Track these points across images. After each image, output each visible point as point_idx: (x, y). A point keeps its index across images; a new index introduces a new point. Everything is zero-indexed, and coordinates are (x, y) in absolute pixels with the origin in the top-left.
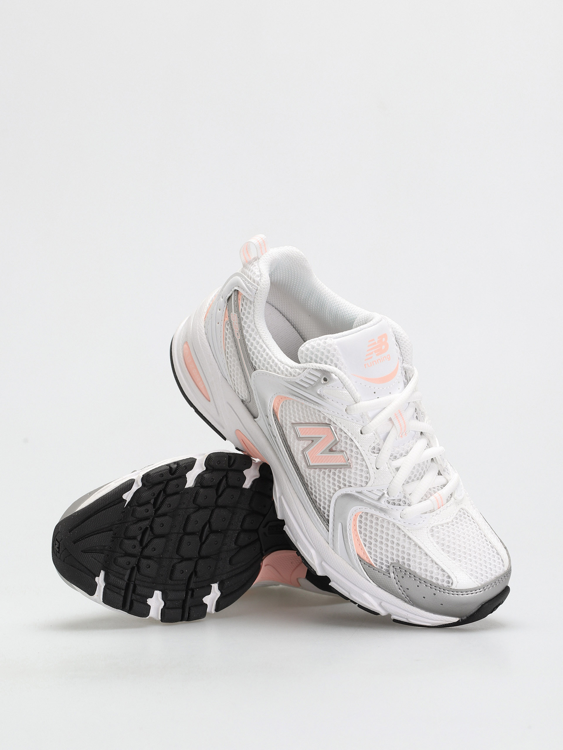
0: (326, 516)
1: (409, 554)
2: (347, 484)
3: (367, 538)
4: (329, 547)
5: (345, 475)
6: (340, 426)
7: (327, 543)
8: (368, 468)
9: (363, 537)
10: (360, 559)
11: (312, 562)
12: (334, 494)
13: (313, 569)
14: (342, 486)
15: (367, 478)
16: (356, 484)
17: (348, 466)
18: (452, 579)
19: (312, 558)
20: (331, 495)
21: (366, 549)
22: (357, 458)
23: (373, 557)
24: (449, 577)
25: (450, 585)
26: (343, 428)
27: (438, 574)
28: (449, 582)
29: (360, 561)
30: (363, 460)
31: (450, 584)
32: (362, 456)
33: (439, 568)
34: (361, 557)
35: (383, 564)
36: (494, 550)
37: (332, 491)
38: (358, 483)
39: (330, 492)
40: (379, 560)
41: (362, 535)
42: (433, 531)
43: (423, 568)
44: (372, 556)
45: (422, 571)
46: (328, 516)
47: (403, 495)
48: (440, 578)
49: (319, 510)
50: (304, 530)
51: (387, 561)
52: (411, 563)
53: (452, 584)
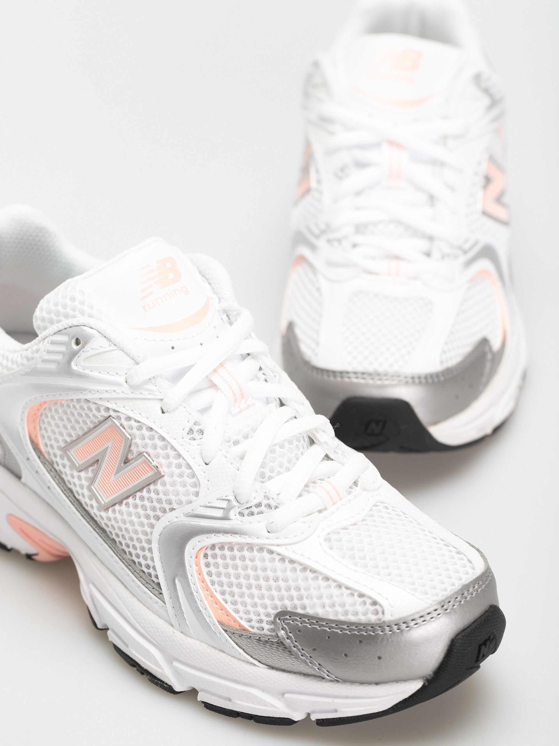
0: (153, 578)
1: (298, 589)
2: (167, 507)
3: (226, 588)
4: (175, 631)
5: (157, 492)
6: (125, 412)
7: (170, 627)
8: (192, 469)
9: (218, 588)
10: (225, 628)
11: (159, 670)
12: (151, 533)
13: (166, 684)
14: (159, 513)
15: (195, 485)
16: (180, 503)
17: (158, 476)
18: (381, 606)
19: (157, 664)
20: (149, 537)
21: (229, 608)
22: (167, 457)
23: (244, 616)
24: (375, 603)
25: (380, 615)
26: (130, 414)
27: (354, 604)
28: (377, 613)
29: (226, 631)
30: (179, 456)
31: (380, 613)
32: (175, 450)
33: (353, 595)
34: (226, 623)
35: (261, 621)
36: (451, 548)
37: (148, 530)
38: (184, 499)
39: (146, 534)
40: (254, 618)
41: (216, 586)
42: (330, 540)
43: (327, 601)
44: (242, 614)
45: (327, 608)
46: (157, 577)
47: (263, 494)
48: (360, 609)
49: (142, 573)
50: (133, 621)
51: (268, 615)
52: (306, 601)
53: (383, 613)
